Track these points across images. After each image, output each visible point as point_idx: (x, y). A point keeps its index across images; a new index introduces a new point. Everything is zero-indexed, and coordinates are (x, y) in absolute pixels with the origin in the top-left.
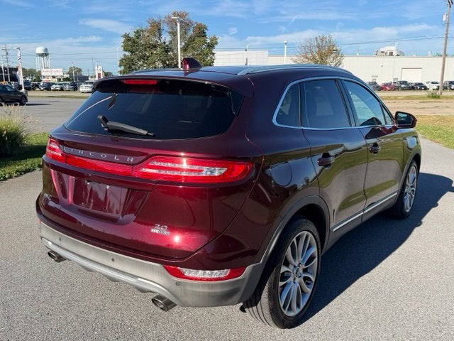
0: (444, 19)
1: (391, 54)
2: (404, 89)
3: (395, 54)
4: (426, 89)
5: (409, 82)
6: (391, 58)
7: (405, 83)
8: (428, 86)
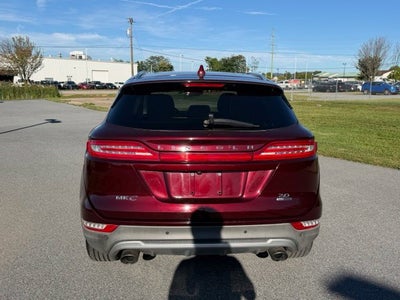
0: (128, 32)
1: (81, 58)
2: (98, 88)
3: (83, 57)
4: (116, 88)
5: (102, 82)
6: (81, 61)
7: (98, 83)
8: (117, 86)
